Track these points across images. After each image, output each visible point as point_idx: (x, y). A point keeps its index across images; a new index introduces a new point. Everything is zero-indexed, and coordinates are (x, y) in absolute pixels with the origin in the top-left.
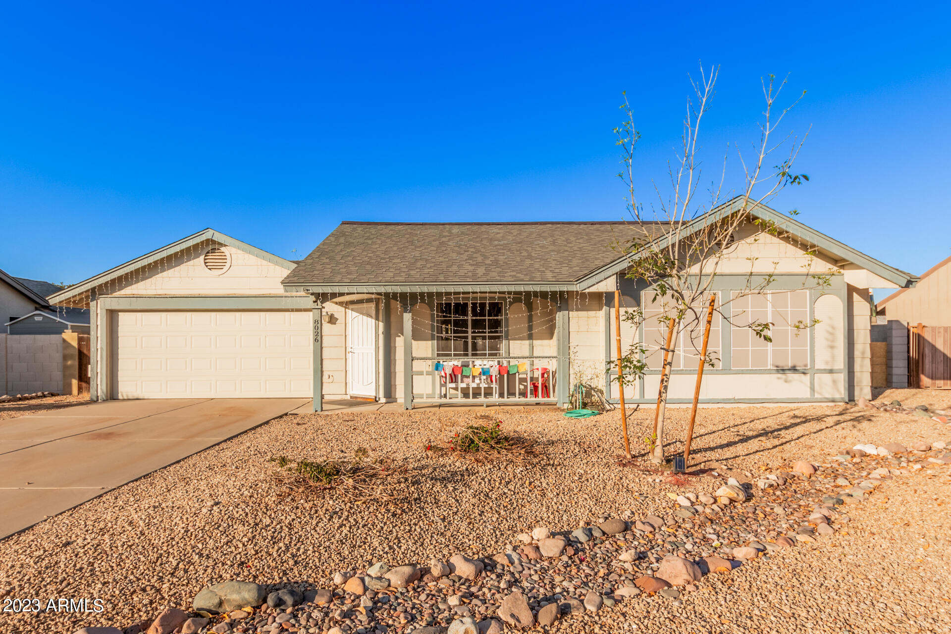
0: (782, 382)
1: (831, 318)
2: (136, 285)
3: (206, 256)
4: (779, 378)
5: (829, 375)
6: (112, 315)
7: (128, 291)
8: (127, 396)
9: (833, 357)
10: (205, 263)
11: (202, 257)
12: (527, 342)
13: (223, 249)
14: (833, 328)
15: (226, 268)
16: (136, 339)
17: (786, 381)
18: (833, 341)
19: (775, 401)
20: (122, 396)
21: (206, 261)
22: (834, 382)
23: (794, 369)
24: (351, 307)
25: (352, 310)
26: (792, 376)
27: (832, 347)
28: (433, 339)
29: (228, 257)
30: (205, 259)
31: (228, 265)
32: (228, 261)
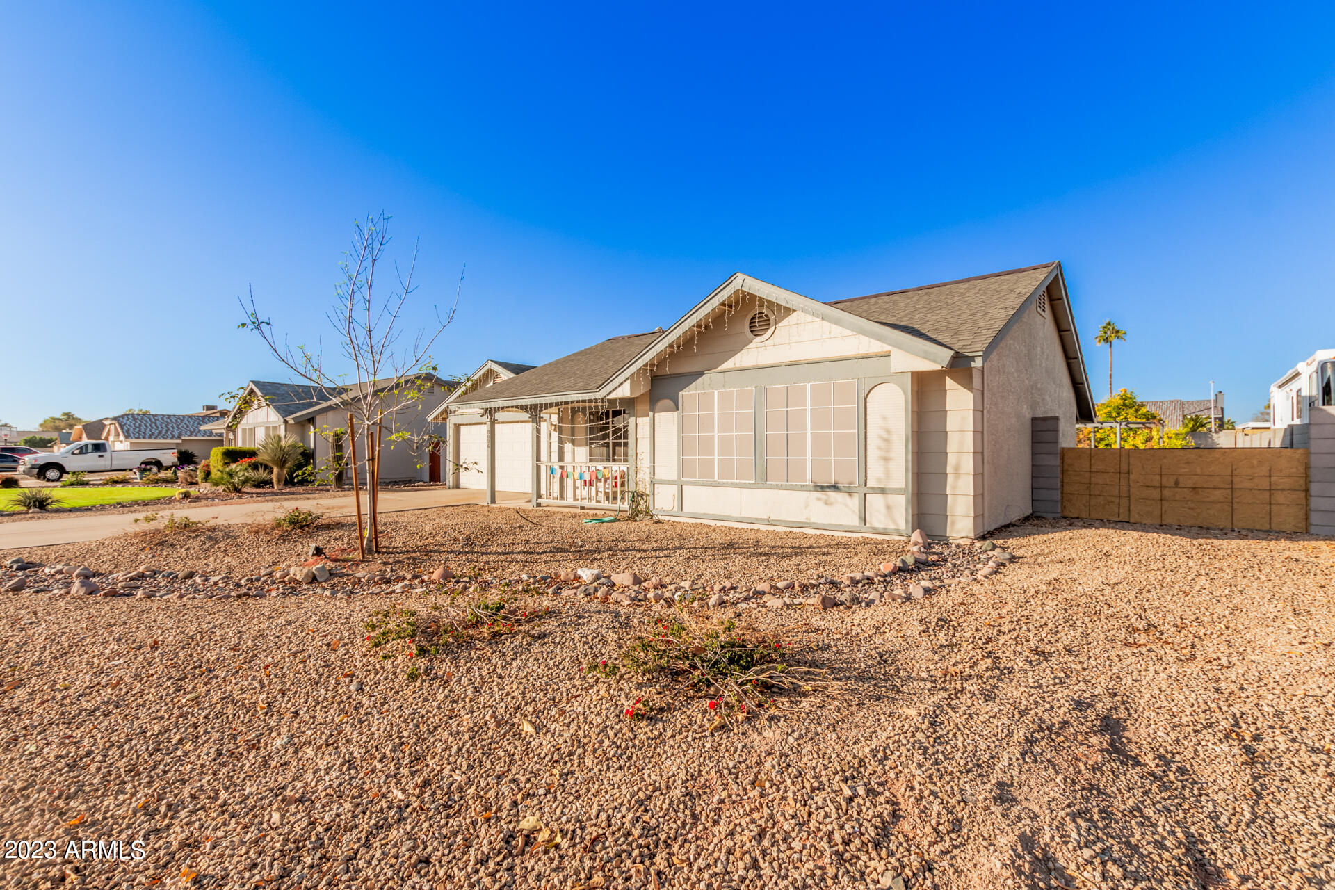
0: (821, 504)
1: (884, 418)
4: (819, 499)
5: (880, 497)
6: (457, 427)
9: (887, 473)
14: (888, 432)
17: (826, 503)
18: (888, 450)
19: (815, 526)
22: (888, 507)
23: (835, 488)
26: (833, 495)
27: (886, 459)
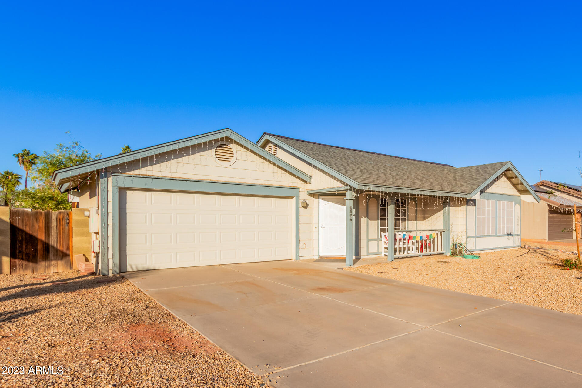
1: (518, 213)
2: (151, 167)
3: (216, 149)
5: (517, 236)
7: (142, 171)
8: (137, 268)
9: (518, 229)
10: (216, 155)
11: (214, 150)
12: (415, 222)
13: (231, 146)
14: (518, 217)
15: (233, 161)
16: (146, 216)
17: (509, 240)
18: (518, 222)
19: (507, 248)
20: (132, 267)
21: (217, 153)
22: (518, 239)
23: (511, 235)
24: (321, 197)
25: (323, 199)
27: (518, 225)
28: (378, 220)
29: (234, 152)
30: (216, 152)
31: (234, 159)
32: (235, 155)
